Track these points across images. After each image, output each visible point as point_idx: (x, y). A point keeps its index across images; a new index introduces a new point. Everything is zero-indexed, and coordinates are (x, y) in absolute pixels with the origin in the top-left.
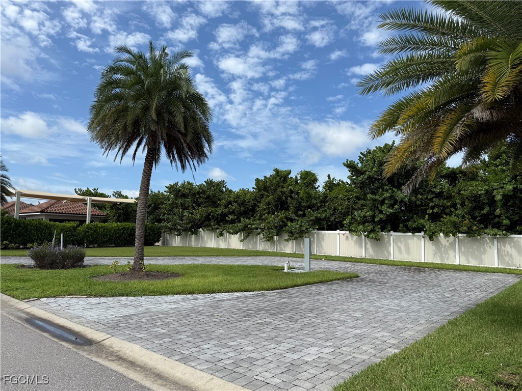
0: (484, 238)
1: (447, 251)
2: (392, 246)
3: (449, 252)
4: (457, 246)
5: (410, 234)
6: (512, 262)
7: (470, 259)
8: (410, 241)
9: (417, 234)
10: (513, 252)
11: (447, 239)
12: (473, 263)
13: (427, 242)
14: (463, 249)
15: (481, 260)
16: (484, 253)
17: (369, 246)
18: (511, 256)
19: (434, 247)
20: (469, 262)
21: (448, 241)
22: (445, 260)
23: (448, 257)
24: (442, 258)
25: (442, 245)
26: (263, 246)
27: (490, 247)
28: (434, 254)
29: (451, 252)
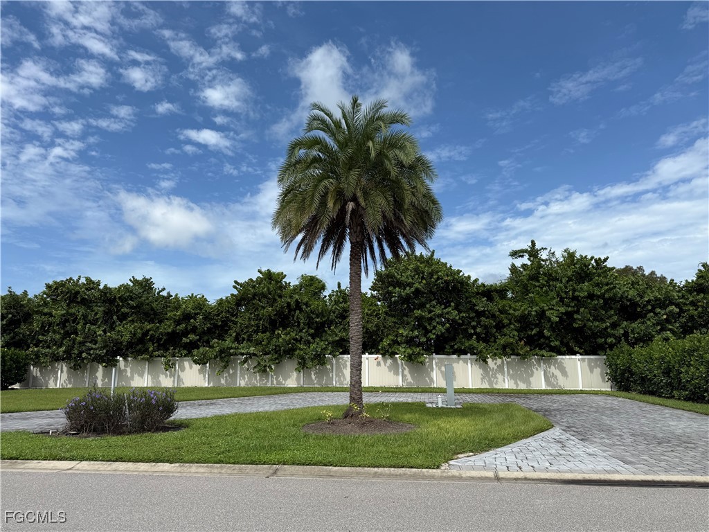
0: (531, 360)
1: (495, 374)
2: (435, 371)
3: (497, 375)
4: (506, 369)
5: (455, 356)
6: (557, 383)
7: (519, 382)
8: (455, 365)
9: (462, 357)
10: (557, 373)
11: (495, 361)
12: (522, 386)
13: (474, 366)
14: (511, 372)
15: (529, 383)
16: (532, 375)
17: (407, 372)
18: (556, 377)
19: (481, 371)
20: (517, 385)
21: (496, 364)
22: (494, 385)
23: (497, 381)
24: (490, 383)
25: (490, 368)
26: (247, 379)
27: (537, 369)
28: (482, 379)
29: (500, 376)
